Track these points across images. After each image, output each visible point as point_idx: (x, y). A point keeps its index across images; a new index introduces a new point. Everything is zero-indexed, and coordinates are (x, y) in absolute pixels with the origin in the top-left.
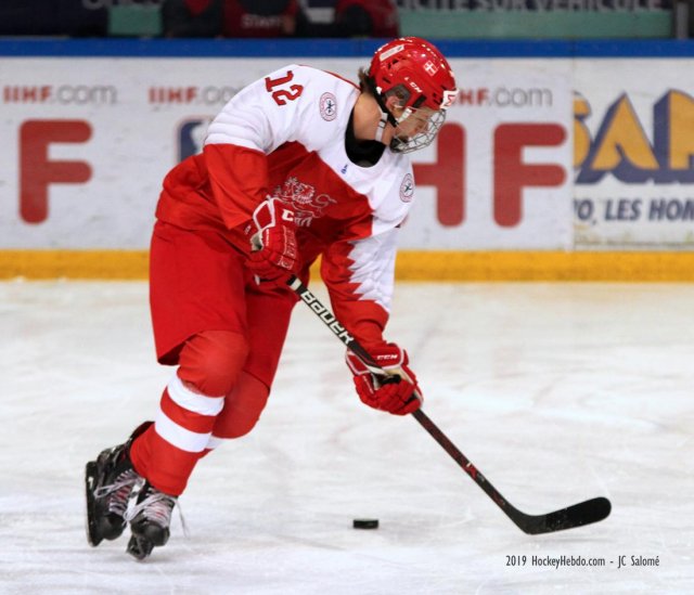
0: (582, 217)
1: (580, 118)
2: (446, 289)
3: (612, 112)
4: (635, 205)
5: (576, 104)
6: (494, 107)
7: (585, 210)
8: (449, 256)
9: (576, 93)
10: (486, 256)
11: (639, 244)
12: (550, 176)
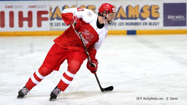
0: (51, 26)
1: (51, 10)
2: (30, 37)
3: (56, 9)
4: (60, 23)
5: (50, 8)
6: (37, 8)
7: (52, 24)
8: (30, 32)
9: (50, 6)
10: (36, 32)
11: (60, 30)
12: (46, 19)
